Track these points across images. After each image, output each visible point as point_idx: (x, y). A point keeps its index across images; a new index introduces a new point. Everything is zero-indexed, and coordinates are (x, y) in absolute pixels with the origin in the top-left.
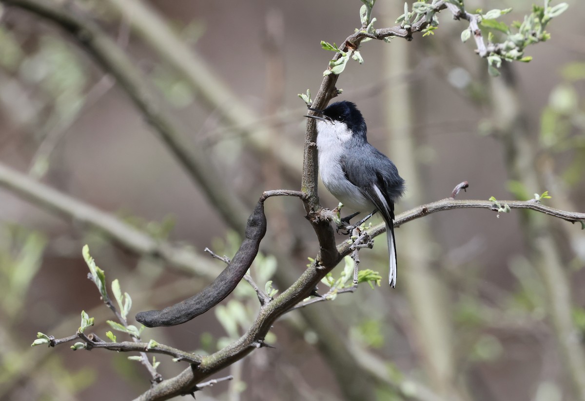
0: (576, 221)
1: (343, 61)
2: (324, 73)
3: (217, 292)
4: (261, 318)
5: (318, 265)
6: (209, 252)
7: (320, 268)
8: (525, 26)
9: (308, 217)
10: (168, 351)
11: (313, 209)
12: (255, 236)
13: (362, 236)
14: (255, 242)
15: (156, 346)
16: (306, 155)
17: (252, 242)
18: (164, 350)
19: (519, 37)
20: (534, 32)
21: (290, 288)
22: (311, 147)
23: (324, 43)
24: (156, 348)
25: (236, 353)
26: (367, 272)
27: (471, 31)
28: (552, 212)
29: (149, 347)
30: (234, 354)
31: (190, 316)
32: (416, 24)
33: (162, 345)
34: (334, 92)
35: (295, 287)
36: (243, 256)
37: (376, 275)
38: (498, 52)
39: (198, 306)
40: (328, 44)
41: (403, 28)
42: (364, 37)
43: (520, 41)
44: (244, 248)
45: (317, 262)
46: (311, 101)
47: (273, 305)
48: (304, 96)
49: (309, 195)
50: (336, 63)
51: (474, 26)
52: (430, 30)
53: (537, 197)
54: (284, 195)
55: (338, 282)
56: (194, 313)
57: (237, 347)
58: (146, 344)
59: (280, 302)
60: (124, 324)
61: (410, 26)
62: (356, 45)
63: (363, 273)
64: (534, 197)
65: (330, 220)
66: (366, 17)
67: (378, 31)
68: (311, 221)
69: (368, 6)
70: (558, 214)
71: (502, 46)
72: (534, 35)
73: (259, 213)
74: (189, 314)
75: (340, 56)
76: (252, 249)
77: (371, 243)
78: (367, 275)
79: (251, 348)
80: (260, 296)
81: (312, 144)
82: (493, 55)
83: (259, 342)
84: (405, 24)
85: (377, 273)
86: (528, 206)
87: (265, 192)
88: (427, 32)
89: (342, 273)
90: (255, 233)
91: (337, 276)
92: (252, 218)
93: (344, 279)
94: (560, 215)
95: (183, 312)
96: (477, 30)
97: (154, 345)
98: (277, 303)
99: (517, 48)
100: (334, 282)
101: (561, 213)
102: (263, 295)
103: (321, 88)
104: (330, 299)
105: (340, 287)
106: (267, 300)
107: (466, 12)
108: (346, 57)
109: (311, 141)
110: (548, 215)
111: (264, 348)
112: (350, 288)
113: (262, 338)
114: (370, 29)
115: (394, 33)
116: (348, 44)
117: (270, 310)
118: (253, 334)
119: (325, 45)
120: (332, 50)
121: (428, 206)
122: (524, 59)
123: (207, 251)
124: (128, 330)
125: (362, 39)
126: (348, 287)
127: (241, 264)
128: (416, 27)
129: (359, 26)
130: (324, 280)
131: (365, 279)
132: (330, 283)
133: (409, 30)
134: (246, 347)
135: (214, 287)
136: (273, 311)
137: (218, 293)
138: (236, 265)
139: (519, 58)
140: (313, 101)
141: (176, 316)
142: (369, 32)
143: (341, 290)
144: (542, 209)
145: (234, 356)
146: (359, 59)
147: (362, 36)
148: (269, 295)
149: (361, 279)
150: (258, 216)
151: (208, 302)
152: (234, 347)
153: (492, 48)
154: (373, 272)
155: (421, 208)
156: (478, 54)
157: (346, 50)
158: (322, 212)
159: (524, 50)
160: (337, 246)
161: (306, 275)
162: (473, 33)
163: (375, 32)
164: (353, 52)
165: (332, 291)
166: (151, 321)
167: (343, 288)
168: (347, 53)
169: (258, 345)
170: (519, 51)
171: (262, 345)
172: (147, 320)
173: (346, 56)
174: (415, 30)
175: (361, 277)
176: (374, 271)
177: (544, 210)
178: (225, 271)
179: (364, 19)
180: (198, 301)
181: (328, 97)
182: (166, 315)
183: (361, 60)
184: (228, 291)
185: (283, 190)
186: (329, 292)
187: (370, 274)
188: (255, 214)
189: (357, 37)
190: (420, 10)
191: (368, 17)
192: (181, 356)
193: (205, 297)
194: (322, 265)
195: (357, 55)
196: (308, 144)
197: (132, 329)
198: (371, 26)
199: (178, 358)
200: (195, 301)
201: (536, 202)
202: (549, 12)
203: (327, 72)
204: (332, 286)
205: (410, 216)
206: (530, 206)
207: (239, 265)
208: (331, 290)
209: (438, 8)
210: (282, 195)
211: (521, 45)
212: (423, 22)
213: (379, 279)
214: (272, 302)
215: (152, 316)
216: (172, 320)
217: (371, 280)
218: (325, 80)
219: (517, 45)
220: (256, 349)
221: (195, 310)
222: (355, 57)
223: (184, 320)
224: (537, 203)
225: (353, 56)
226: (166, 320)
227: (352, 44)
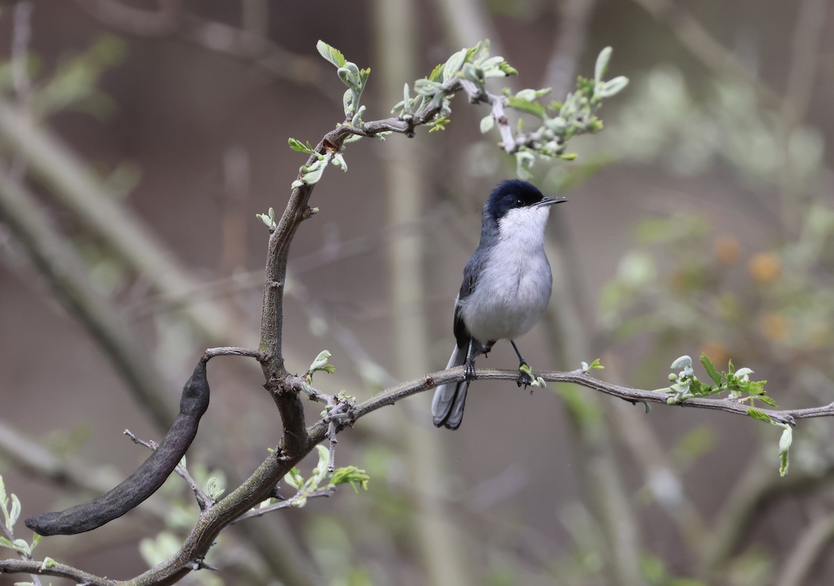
0: (638, 401)
1: (319, 167)
2: (293, 184)
3: (139, 488)
4: (201, 528)
5: (280, 455)
6: (129, 435)
7: (284, 458)
8: (567, 109)
9: (268, 387)
10: (70, 573)
11: (274, 375)
12: (193, 410)
13: (341, 405)
14: (193, 419)
15: (53, 566)
16: (266, 300)
17: (189, 418)
18: (64, 571)
19: (559, 122)
20: (579, 115)
21: (241, 487)
22: (273, 288)
23: (293, 140)
24: (53, 569)
25: (164, 577)
26: (349, 470)
27: (495, 119)
28: (605, 388)
29: (44, 567)
30: (162, 578)
31: (100, 521)
32: (420, 114)
33: (62, 565)
34: (307, 211)
35: (248, 485)
36: (176, 438)
37: (361, 473)
38: (530, 145)
39: (112, 507)
40: (298, 142)
41: (402, 120)
42: (349, 134)
43: (560, 128)
44: (178, 427)
45: (280, 450)
46: (274, 224)
47: (217, 511)
48: (264, 217)
49: (270, 355)
50: (308, 169)
51: (498, 111)
52: (440, 123)
53: (585, 366)
54: (234, 354)
55: (308, 483)
56: (106, 516)
57: (166, 569)
58: (40, 562)
59: (227, 505)
60: (10, 537)
61: (411, 116)
62: (338, 144)
63: (343, 471)
64: (581, 367)
65: (298, 389)
66: (351, 107)
67: (368, 125)
68: (272, 393)
69: (354, 91)
70: (613, 391)
71: (536, 136)
72: (580, 120)
73: (199, 378)
74: (99, 518)
75: (316, 159)
76: (188, 428)
77: (352, 410)
78: (349, 474)
79: (186, 570)
80: (199, 498)
81: (274, 284)
82: (523, 150)
83: (196, 562)
84: (405, 113)
85: (363, 471)
86: (572, 378)
87: (209, 350)
88: (435, 126)
89: (315, 470)
90: (193, 407)
91: (307, 475)
92: (189, 386)
93: (316, 479)
94: (616, 392)
95: (91, 516)
96: (502, 117)
97: (50, 564)
98: (222, 507)
99: (557, 138)
100: (302, 483)
101: (618, 390)
102: (204, 497)
103: (288, 206)
104: (297, 505)
105: (311, 489)
106: (208, 504)
107: (487, 92)
108: (324, 161)
109: (274, 281)
110: (600, 392)
111: (203, 570)
112: (326, 490)
113: (201, 556)
114: (357, 121)
115: (389, 126)
116: (326, 143)
117: (213, 516)
118: (189, 550)
119: (294, 144)
120: (304, 150)
121: (434, 375)
122: (566, 155)
123: (127, 434)
124: (15, 545)
125: (345, 136)
126: (322, 490)
127: (174, 450)
128: (419, 118)
129: (342, 118)
130: (288, 478)
131: (345, 480)
132: (297, 483)
133: (410, 122)
134: (179, 568)
135: (135, 480)
136: (217, 518)
137: (141, 489)
138: (166, 450)
139: (559, 153)
140: (277, 225)
141: (82, 520)
142: (355, 125)
143: (312, 493)
144: (591, 383)
145: (161, 581)
146: (340, 165)
147: (346, 132)
148: (212, 496)
149: (340, 479)
150: (199, 383)
151: (126, 501)
152: (162, 569)
153: (522, 139)
154: (358, 471)
155: (425, 378)
156: (503, 148)
157: (323, 152)
158: (287, 379)
159: (566, 142)
160: (307, 429)
161: (263, 468)
162: (497, 121)
163: (363, 125)
164: (333, 155)
165: (301, 495)
166: (46, 528)
167: (315, 490)
168: (324, 156)
169: (196, 566)
170: (560, 143)
171: (201, 566)
172: (40, 525)
173: (323, 159)
174: (418, 122)
175: (341, 476)
176: (359, 469)
177: (594, 384)
178: (152, 458)
179: (348, 109)
180: (111, 500)
181: (297, 218)
182: (67, 519)
183: (344, 166)
184: (155, 487)
185: (234, 348)
186: (296, 496)
187: (352, 473)
188: (194, 380)
189: (340, 133)
190: (425, 90)
191: (355, 106)
192: (88, 581)
193: (122, 495)
194: (285, 454)
195: (339, 159)
196: (269, 284)
197: (20, 545)
198: (358, 117)
199: (84, 583)
200: (107, 500)
201: (584, 373)
202: (600, 89)
203: (297, 183)
204: (300, 488)
205: (409, 388)
206: (575, 378)
207: (170, 451)
208: (298, 493)
209: (450, 89)
210: (232, 354)
211: (562, 136)
212: (430, 110)
213: (365, 480)
214: (216, 506)
215: (49, 520)
216: (75, 525)
217: (355, 481)
218: (294, 194)
219: (557, 134)
220: (192, 571)
221: (108, 512)
222: (335, 162)
223: (92, 526)
224: (585, 376)
225: (333, 161)
226: (66, 526)
227: (332, 143)
